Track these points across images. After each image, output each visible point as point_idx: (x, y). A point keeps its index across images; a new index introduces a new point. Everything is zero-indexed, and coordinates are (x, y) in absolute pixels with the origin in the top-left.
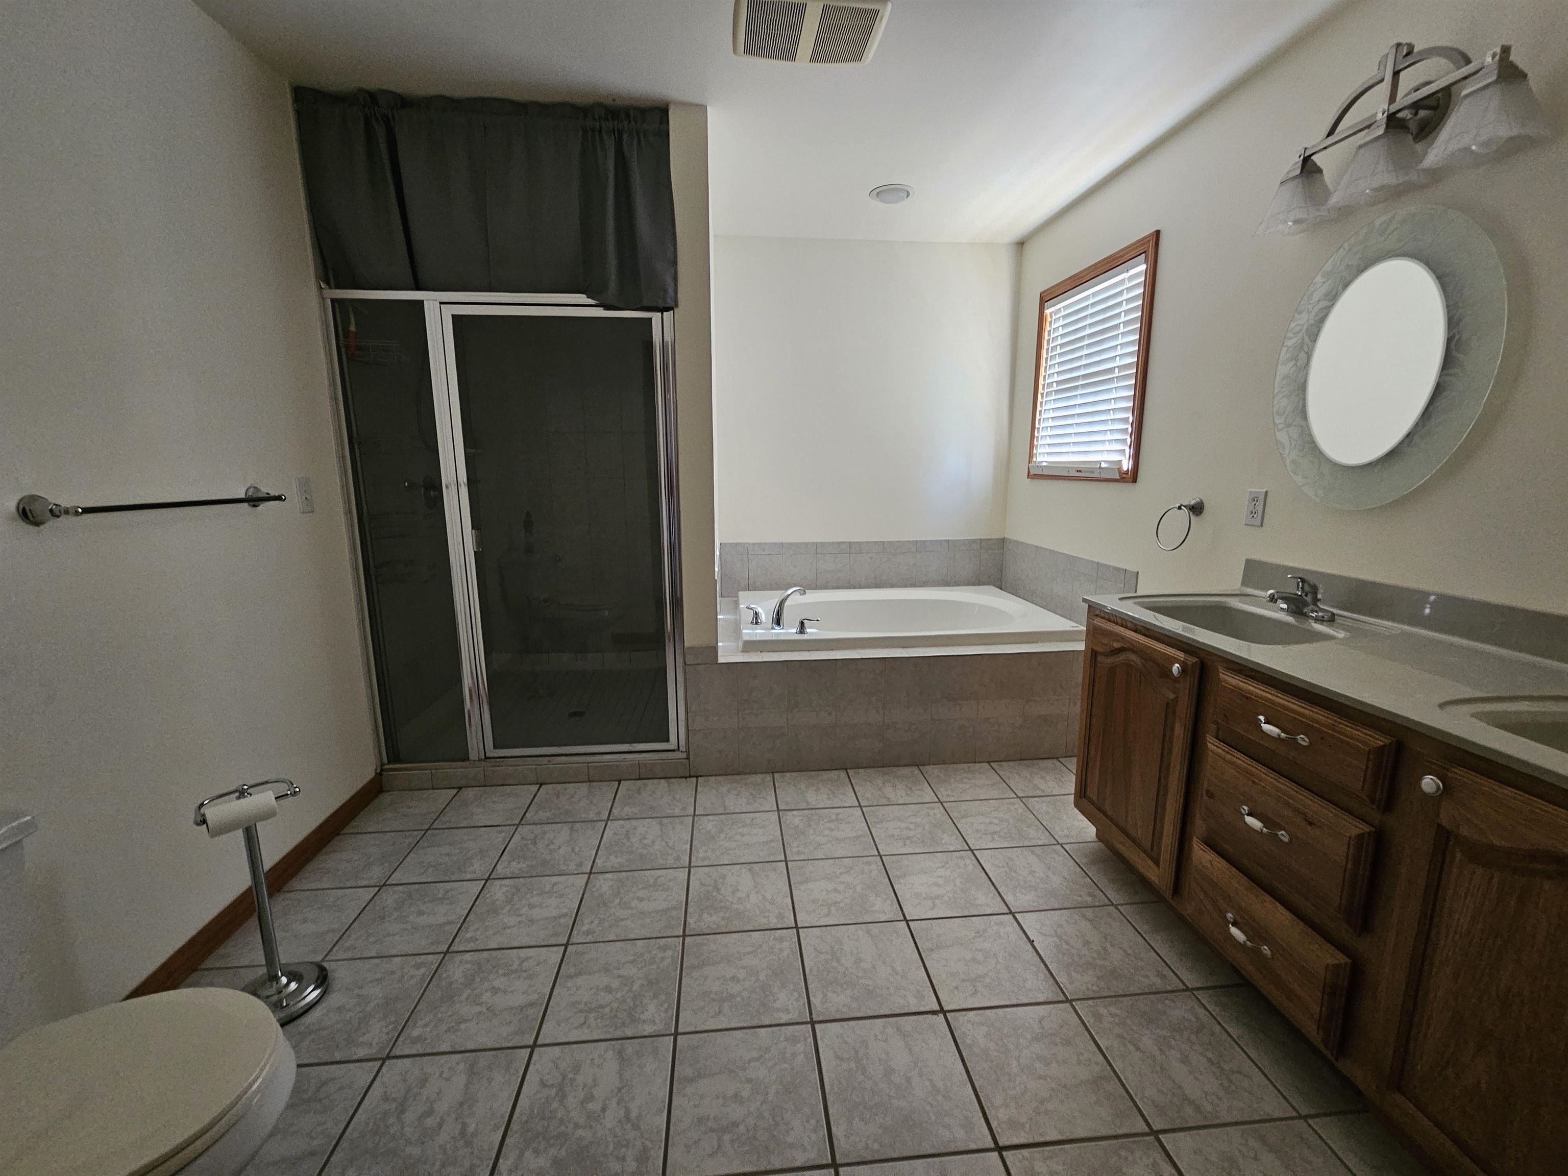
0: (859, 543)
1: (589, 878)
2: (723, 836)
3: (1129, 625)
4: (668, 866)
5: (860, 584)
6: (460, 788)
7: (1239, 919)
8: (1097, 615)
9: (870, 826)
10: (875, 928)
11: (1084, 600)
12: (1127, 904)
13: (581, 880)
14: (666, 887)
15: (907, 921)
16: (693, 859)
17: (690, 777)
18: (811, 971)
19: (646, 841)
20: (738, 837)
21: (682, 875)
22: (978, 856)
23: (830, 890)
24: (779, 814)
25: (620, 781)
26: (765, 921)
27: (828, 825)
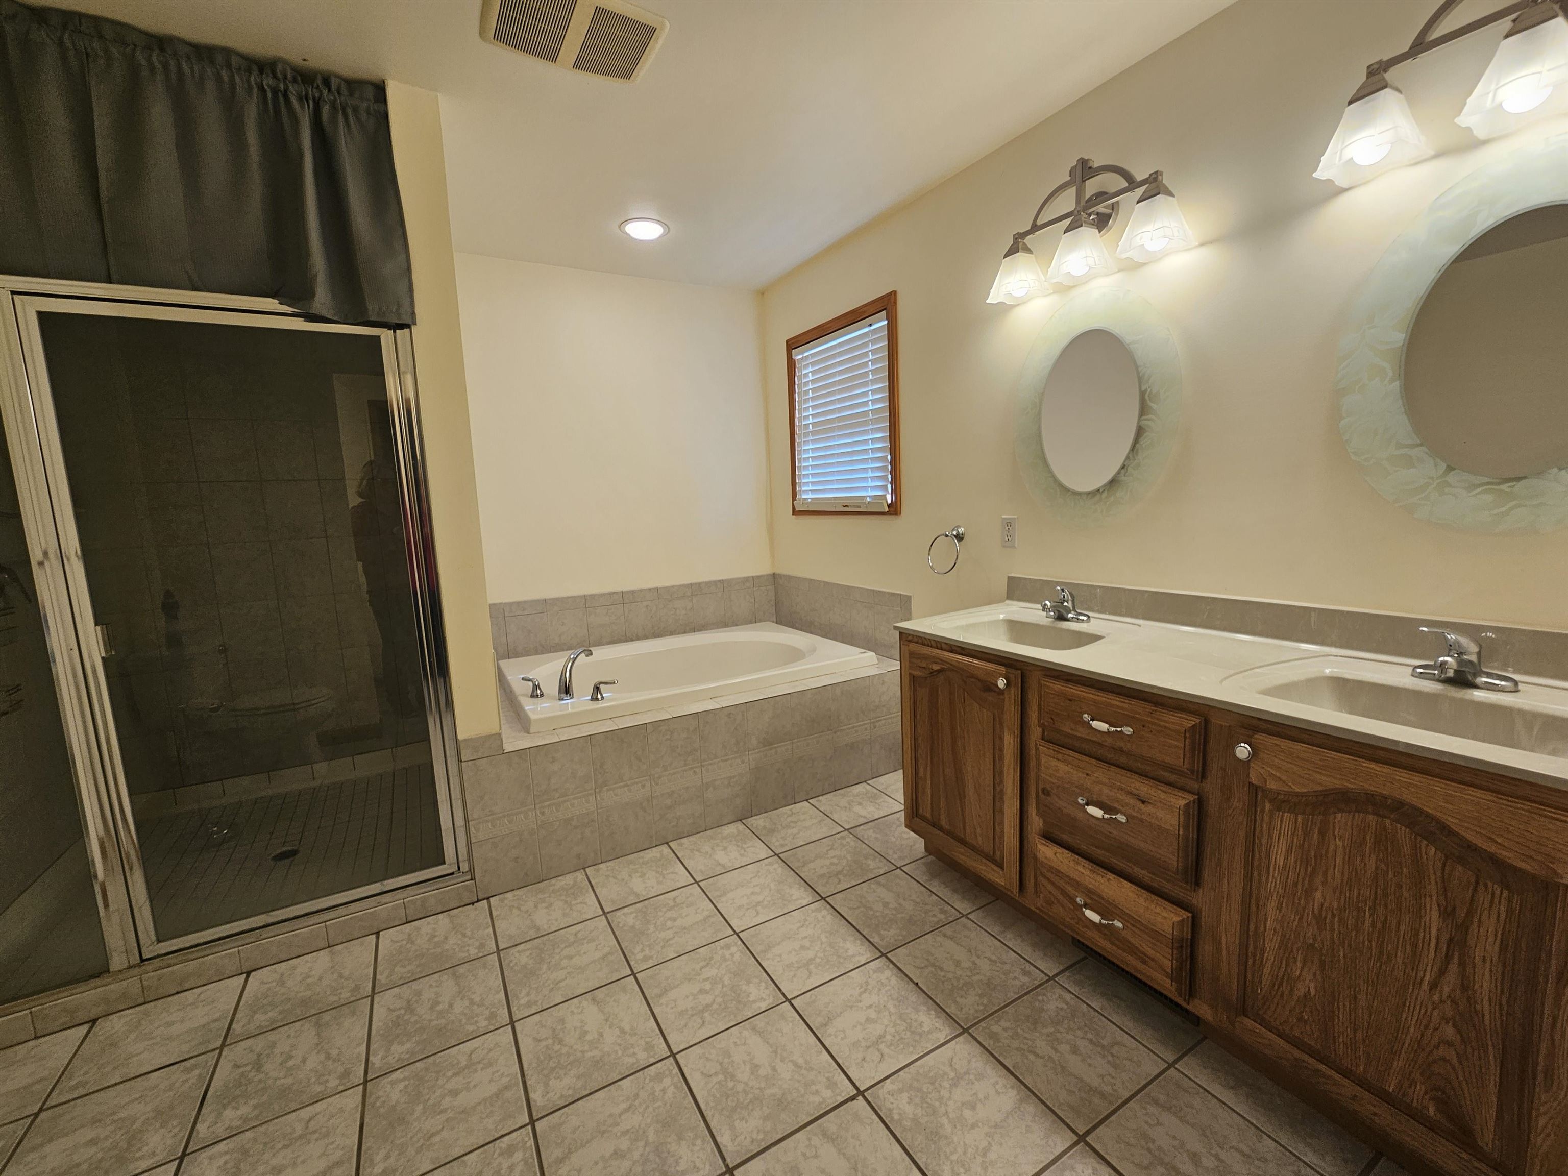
0: (633, 592)
1: (365, 1090)
2: (545, 967)
3: (944, 646)
4: (482, 1031)
5: (637, 635)
6: (94, 1021)
7: (1089, 901)
8: (910, 641)
9: (715, 902)
10: (759, 1022)
11: (896, 628)
12: (975, 911)
13: (353, 1099)
14: (486, 1061)
15: (789, 1001)
16: (514, 1009)
17: (478, 901)
18: (707, 1104)
19: (440, 1008)
20: (565, 962)
21: (506, 1036)
22: (832, 903)
23: (695, 992)
24: (607, 918)
25: (378, 933)
26: (632, 1060)
27: (669, 914)
